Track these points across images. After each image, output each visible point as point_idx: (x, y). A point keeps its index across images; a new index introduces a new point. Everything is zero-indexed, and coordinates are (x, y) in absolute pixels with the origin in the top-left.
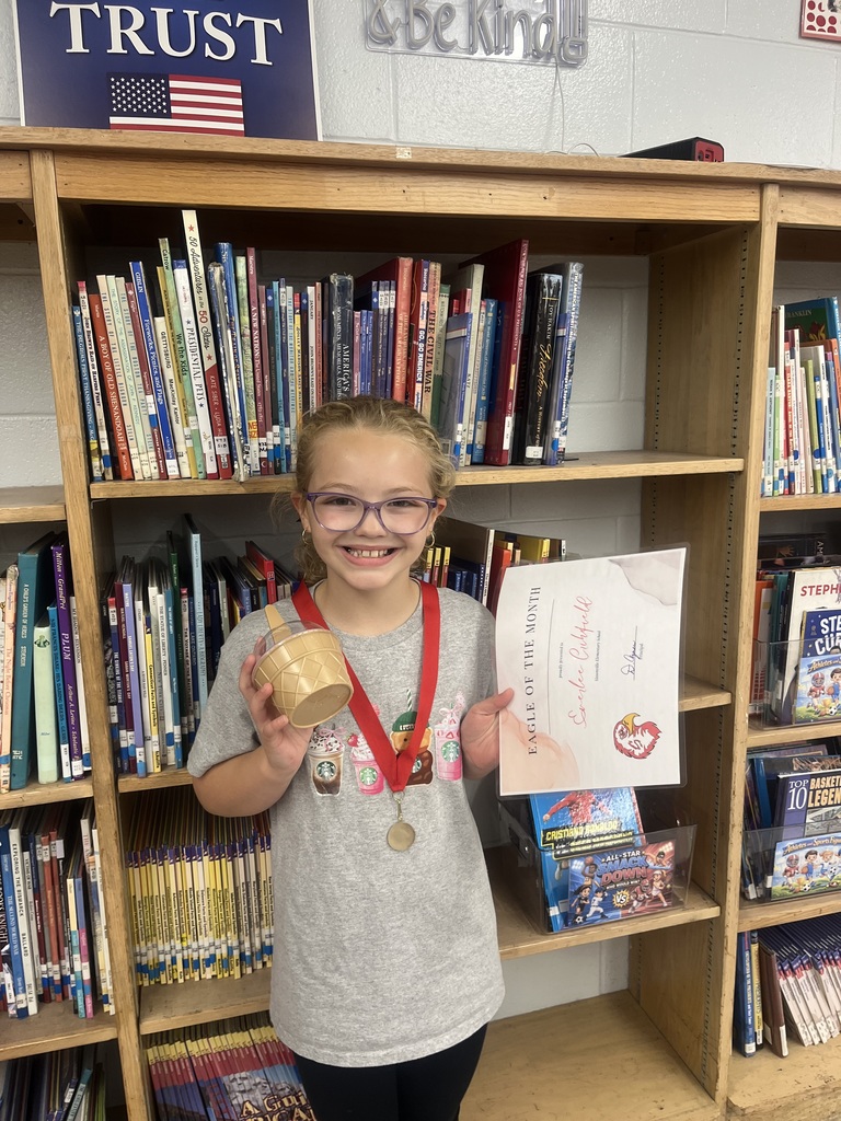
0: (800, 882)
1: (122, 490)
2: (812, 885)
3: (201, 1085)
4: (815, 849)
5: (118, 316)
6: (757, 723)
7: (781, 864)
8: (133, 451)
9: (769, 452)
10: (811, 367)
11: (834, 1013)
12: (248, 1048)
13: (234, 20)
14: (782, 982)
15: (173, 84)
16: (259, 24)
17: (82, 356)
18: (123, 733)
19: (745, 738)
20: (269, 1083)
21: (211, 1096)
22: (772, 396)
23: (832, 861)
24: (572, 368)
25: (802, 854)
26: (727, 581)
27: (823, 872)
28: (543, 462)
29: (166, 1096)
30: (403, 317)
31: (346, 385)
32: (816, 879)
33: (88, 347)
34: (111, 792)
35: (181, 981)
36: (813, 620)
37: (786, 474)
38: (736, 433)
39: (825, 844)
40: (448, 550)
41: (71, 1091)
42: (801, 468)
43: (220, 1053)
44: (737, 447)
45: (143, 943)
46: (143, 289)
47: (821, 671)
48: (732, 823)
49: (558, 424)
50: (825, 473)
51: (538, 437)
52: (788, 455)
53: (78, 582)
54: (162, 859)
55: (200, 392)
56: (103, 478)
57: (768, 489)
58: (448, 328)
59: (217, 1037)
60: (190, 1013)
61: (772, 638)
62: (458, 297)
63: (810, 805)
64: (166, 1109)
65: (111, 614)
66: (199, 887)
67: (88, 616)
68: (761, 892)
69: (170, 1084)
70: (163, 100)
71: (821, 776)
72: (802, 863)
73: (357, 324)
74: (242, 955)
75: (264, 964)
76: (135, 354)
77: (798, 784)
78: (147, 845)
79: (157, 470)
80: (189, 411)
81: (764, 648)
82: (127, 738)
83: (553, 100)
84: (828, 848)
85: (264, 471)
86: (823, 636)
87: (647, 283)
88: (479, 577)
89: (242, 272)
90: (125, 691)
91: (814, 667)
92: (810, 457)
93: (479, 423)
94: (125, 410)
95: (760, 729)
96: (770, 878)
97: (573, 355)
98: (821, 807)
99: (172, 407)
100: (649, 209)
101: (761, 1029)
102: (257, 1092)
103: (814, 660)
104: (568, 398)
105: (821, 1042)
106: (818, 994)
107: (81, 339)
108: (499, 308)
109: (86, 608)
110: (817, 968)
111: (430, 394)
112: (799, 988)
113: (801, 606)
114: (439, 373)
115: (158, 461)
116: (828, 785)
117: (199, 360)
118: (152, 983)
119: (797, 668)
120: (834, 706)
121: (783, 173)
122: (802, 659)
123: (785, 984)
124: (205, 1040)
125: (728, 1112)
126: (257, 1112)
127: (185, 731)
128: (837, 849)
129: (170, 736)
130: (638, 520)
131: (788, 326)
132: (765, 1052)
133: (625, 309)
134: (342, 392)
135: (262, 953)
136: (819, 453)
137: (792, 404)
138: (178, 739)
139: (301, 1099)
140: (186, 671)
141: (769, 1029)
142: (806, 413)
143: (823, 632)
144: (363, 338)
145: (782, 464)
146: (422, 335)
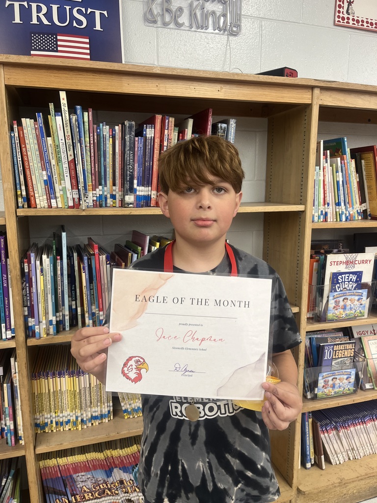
0: (330, 391)
1: (31, 212)
2: (335, 393)
3: (63, 478)
4: (336, 377)
5: (31, 136)
6: (311, 321)
7: (321, 383)
8: (36, 195)
9: (316, 203)
10: (334, 167)
11: (346, 450)
12: (85, 462)
13: (86, 11)
14: (322, 436)
15: (59, 38)
16: (97, 13)
17: (15, 153)
18: (30, 319)
19: (305, 327)
20: (94, 478)
21: (68, 483)
22: (318, 179)
23: (344, 382)
25: (330, 379)
26: (298, 258)
27: (340, 387)
29: (48, 482)
30: (157, 141)
31: (131, 169)
32: (336, 390)
33: (17, 149)
34: (24, 345)
35: (55, 431)
36: (335, 276)
37: (324, 213)
38: (302, 194)
39: (340, 375)
41: (5, 480)
42: (330, 210)
43: (72, 464)
44: (302, 201)
45: (38, 414)
46: (42, 125)
47: (339, 299)
48: (299, 364)
50: (341, 213)
52: (325, 204)
53: (11, 252)
54: (48, 377)
55: (66, 170)
56: (23, 207)
59: (71, 457)
60: (58, 445)
61: (318, 284)
62: (181, 133)
63: (334, 357)
64: (48, 488)
65: (25, 267)
66: (64, 389)
67: (15, 267)
68: (312, 395)
69: (49, 478)
70: (54, 44)
71: (338, 344)
72: (331, 383)
73: (136, 143)
74: (82, 420)
75: (92, 424)
76: (38, 153)
77: (329, 348)
78: (40, 370)
79: (47, 204)
80: (62, 179)
81: (314, 288)
82: (31, 322)
83: (226, 50)
84: (342, 376)
85: (95, 206)
86: (339, 283)
87: (267, 130)
89: (86, 119)
90: (31, 301)
91: (336, 297)
92: (334, 205)
94: (33, 177)
95: (312, 324)
96: (316, 389)
98: (339, 358)
99: (54, 177)
100: (264, 97)
101: (313, 457)
103: (336, 294)
105: (340, 463)
106: (338, 441)
107: (14, 146)
109: (14, 264)
110: (338, 430)
112: (330, 439)
113: (330, 270)
115: (47, 200)
116: (342, 348)
117: (66, 156)
118: (42, 432)
119: (328, 297)
120: (344, 314)
121: (321, 83)
122: (330, 293)
123: (323, 436)
124: (66, 458)
125: (298, 493)
126: (88, 491)
127: (58, 319)
128: (345, 377)
129: (51, 321)
130: (262, 232)
131: (325, 149)
132: (315, 468)
133: (257, 141)
134: (130, 172)
135: (91, 419)
136: (338, 204)
137: (326, 182)
138: (54, 323)
139: (108, 485)
140: (59, 293)
141: (317, 457)
142: (333, 187)
143: (339, 281)
144: (139, 149)
145: (322, 208)
146: (165, 148)
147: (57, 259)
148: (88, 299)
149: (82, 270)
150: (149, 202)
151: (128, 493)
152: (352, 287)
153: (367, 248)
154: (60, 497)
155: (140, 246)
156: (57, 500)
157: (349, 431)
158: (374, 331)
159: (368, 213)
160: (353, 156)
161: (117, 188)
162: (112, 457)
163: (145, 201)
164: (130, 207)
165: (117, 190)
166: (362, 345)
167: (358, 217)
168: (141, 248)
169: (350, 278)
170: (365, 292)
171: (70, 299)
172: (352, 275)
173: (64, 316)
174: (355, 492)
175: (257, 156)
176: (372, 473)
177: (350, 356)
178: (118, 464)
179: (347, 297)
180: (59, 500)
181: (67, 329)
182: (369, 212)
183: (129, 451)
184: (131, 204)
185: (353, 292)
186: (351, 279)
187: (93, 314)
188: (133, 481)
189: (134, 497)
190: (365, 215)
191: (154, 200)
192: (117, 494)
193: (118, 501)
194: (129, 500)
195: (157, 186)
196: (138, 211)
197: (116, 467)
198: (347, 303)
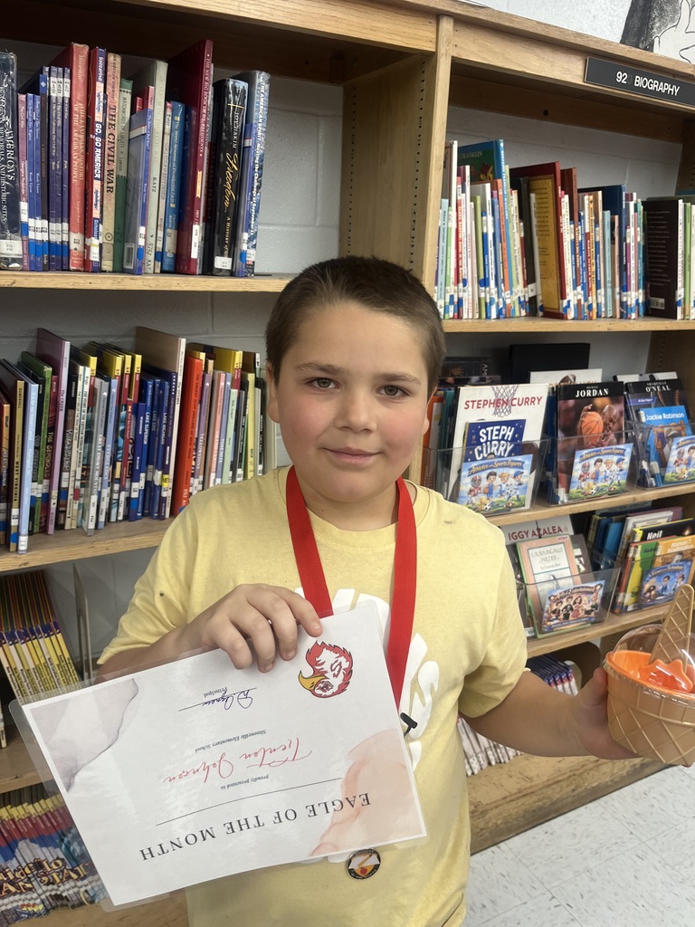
9: (441, 278)
10: (479, 202)
22: (445, 226)
24: (260, 182)
28: (232, 273)
30: (79, 108)
31: (11, 174)
36: (474, 429)
37: (456, 300)
38: (413, 258)
40: (139, 358)
42: (468, 294)
47: (479, 474)
49: (246, 236)
50: (488, 301)
51: (226, 247)
52: (457, 282)
58: (131, 126)
61: (440, 445)
62: (140, 93)
73: (22, 108)
81: (433, 454)
86: (481, 444)
87: (341, 114)
88: (171, 385)
91: (474, 470)
92: (476, 285)
93: (168, 231)
97: (261, 168)
103: (474, 464)
104: (257, 211)
105: (473, 773)
108: (187, 112)
111: (113, 195)
113: (465, 417)
114: (123, 173)
119: (459, 472)
120: (488, 503)
121: (457, 6)
122: (464, 464)
131: (461, 163)
133: (320, 137)
134: (7, 180)
136: (484, 283)
137: (462, 235)
139: (9, 874)
142: (474, 245)
143: (482, 440)
144: (30, 124)
145: (453, 290)
146: (98, 128)
150: (65, 259)
151: (53, 884)
152: (505, 450)
153: (534, 375)
155: (49, 364)
158: (539, 530)
159: (539, 304)
160: (514, 185)
162: (13, 820)
163: (55, 257)
164: (13, 270)
166: (518, 559)
167: (520, 312)
168: (51, 369)
169: (502, 433)
170: (527, 460)
172: (505, 428)
174: (499, 822)
175: (320, 173)
176: (530, 787)
178: (28, 833)
179: (495, 470)
182: (541, 301)
183: (50, 805)
184: (14, 260)
185: (507, 461)
186: (504, 436)
188: (62, 860)
189: (68, 890)
190: (533, 308)
191: (78, 256)
192: (30, 889)
193: (32, 902)
194: (58, 897)
195: (83, 220)
196: (34, 279)
197: (24, 838)
198: (494, 483)
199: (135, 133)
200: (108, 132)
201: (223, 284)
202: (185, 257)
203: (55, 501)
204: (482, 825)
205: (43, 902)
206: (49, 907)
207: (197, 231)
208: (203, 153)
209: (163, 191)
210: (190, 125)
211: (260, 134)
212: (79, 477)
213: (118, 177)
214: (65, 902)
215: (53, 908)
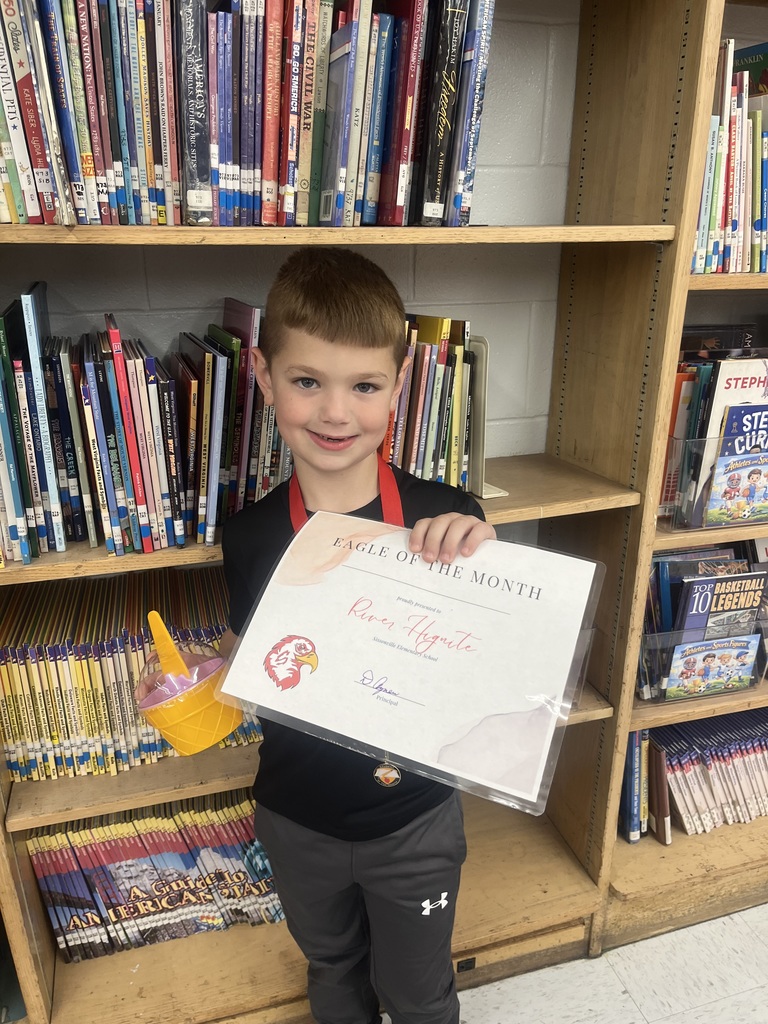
0: (696, 684)
2: (708, 687)
3: (86, 873)
4: (714, 652)
6: (665, 526)
7: (678, 667)
9: (704, 221)
10: (759, 120)
11: (719, 805)
12: (133, 838)
14: (669, 776)
19: (652, 541)
20: (156, 870)
21: (97, 882)
22: (714, 152)
23: (729, 664)
24: (481, 106)
25: (700, 657)
26: (645, 370)
27: (719, 674)
28: (444, 223)
29: (50, 883)
30: (275, 27)
31: (200, 110)
32: (711, 681)
35: (54, 777)
36: (736, 415)
37: (721, 248)
38: (670, 194)
39: (724, 648)
42: (738, 241)
43: (103, 843)
44: (668, 213)
45: (10, 741)
47: (739, 472)
48: (631, 627)
49: (462, 175)
50: (764, 248)
51: (438, 191)
52: (725, 224)
54: (24, 657)
55: (12, 110)
57: (700, 264)
58: (332, 47)
59: (100, 828)
60: (60, 811)
61: (689, 435)
62: (343, 5)
63: (713, 609)
64: (51, 896)
66: (67, 686)
68: (655, 693)
69: (53, 873)
71: (726, 580)
72: (700, 665)
73: (212, 30)
74: (118, 754)
75: (143, 761)
77: (703, 588)
78: (7, 644)
80: (2, 136)
81: (680, 445)
84: (727, 652)
85: (105, 220)
86: (744, 434)
87: (578, 20)
91: (732, 467)
92: (749, 228)
93: (371, 174)
95: (668, 532)
96: (665, 680)
97: (482, 88)
98: (724, 611)
101: (646, 819)
102: (145, 878)
103: (734, 459)
104: (475, 144)
105: (704, 831)
106: (705, 788)
108: (396, 26)
110: (705, 764)
111: (310, 133)
112: (686, 781)
113: (724, 399)
114: (321, 106)
116: (733, 589)
117: (8, 67)
118: (25, 779)
119: (713, 468)
122: (719, 458)
123: (672, 778)
124: (87, 831)
125: (610, 896)
126: (145, 896)
127: (32, 524)
128: (735, 652)
129: (13, 530)
130: (553, 307)
131: (738, 67)
132: (649, 840)
133: (551, 52)
134: (196, 118)
135: (140, 750)
136: (760, 225)
137: (735, 163)
138: (22, 533)
139: (190, 883)
140: (28, 456)
141: (653, 819)
142: (750, 175)
143: (745, 429)
144: (221, 49)
145: (718, 235)
146: (296, 50)
147: (14, 369)
148: (106, 473)
149: (83, 397)
150: (257, 211)
151: (234, 897)
154: (80, 912)
155: (237, 336)
156: (75, 918)
157: (730, 767)
161: (168, 170)
162: (196, 826)
163: (247, 209)
164: (203, 225)
165: (168, 178)
168: (239, 341)
171: (63, 472)
173: (48, 515)
174: (734, 890)
175: (549, 97)
177: (752, 607)
178: (211, 841)
179: (759, 468)
180: (79, 917)
181: (61, 546)
183: (234, 815)
184: (204, 214)
187: (122, 512)
188: (244, 873)
189: (249, 906)
191: (271, 208)
192: (211, 901)
193: (212, 915)
194: (238, 912)
195: (276, 166)
196: (224, 234)
197: (206, 846)
198: (757, 483)
199: (337, 54)
200: (306, 55)
201: (433, 235)
202: (388, 206)
203: (243, 490)
204: (713, 891)
205: (223, 916)
206: (229, 922)
207: (405, 171)
208: (415, 73)
209: (366, 125)
210: (399, 41)
211: (483, 44)
212: (268, 464)
213: (316, 110)
214: (245, 918)
215: (233, 923)
